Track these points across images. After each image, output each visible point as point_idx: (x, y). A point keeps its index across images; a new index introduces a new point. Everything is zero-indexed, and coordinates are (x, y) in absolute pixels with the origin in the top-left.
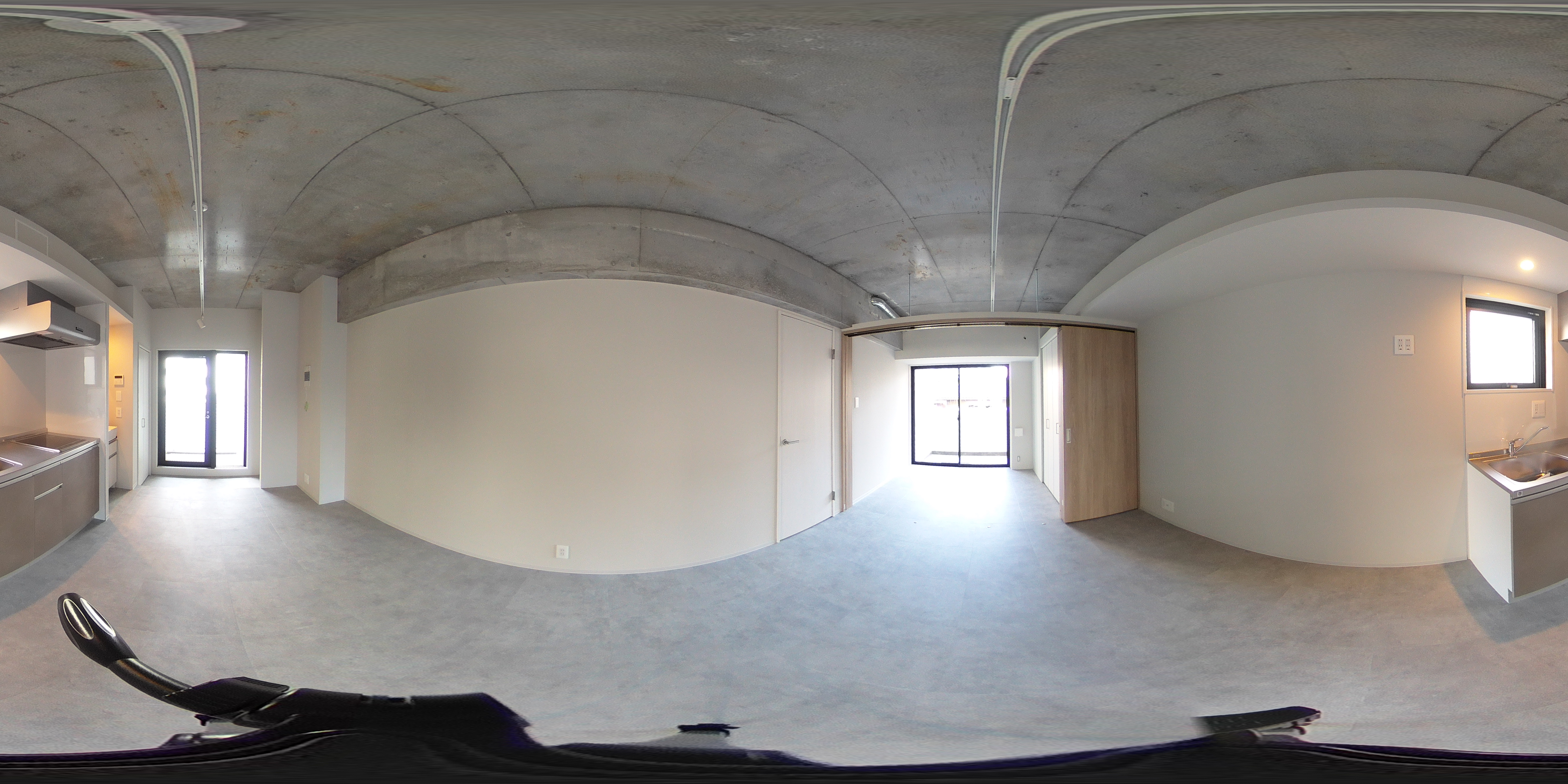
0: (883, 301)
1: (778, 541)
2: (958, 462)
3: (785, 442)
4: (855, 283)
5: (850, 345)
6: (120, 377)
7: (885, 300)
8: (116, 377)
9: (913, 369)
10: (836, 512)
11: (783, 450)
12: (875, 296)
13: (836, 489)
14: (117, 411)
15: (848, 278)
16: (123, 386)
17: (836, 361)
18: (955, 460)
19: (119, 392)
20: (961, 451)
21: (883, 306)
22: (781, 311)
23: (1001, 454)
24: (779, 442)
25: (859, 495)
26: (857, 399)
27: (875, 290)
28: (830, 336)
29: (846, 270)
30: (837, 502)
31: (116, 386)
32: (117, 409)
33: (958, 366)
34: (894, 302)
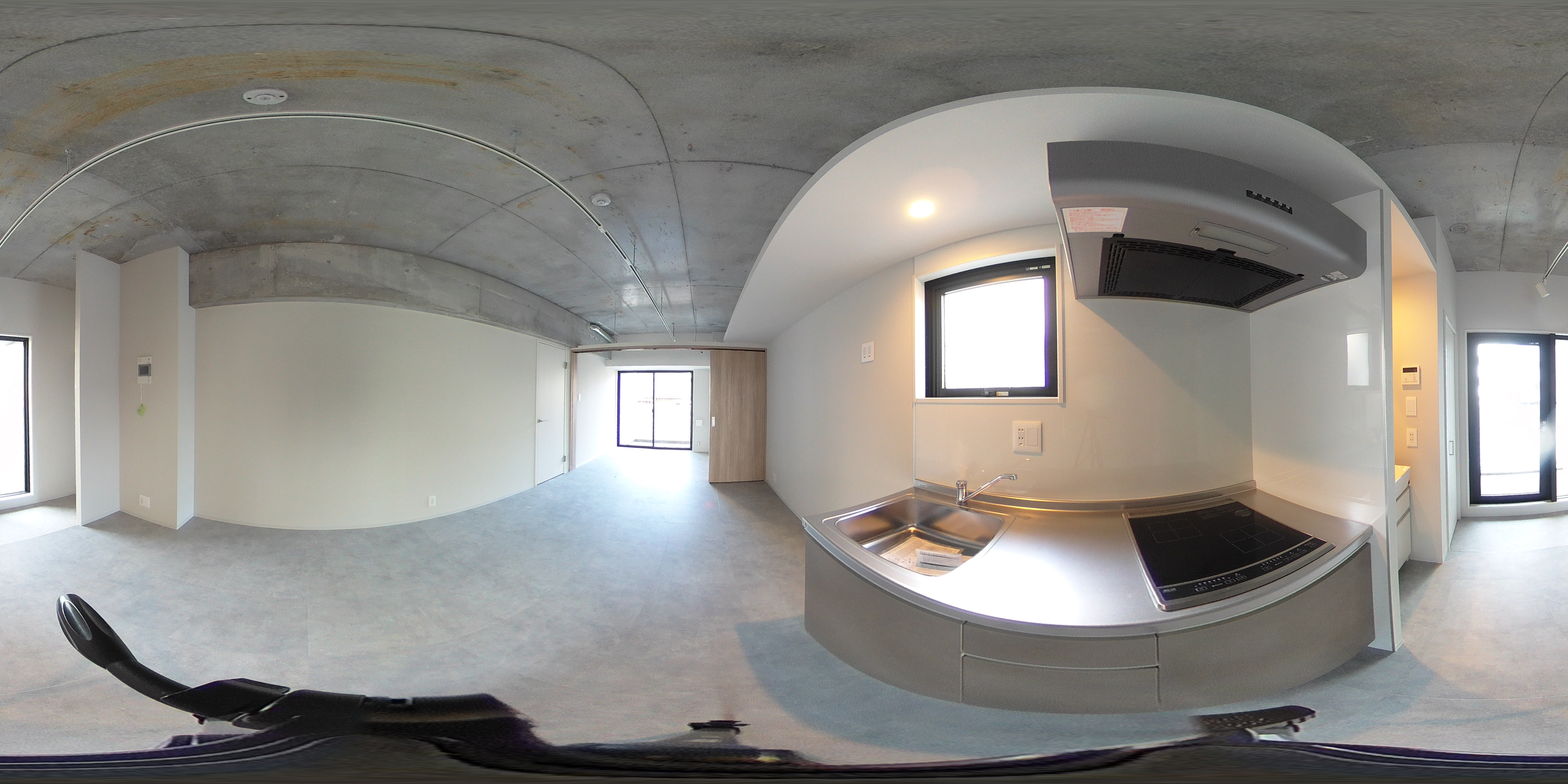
0: (598, 327)
1: (536, 485)
2: (652, 446)
3: (540, 421)
4: (580, 317)
5: (576, 358)
6: (1413, 370)
7: (599, 326)
8: (1406, 370)
9: (619, 373)
10: (566, 471)
11: (538, 425)
12: (592, 324)
13: (566, 455)
14: (1408, 435)
15: (576, 315)
16: (1418, 387)
17: (568, 370)
18: (651, 445)
19: (1410, 399)
20: (655, 439)
21: (598, 330)
22: (539, 340)
23: (685, 443)
24: (537, 421)
25: (581, 462)
26: (580, 395)
27: (593, 320)
28: (562, 354)
29: (575, 311)
30: (566, 463)
31: (1406, 387)
32: (1409, 430)
33: (654, 372)
34: (605, 326)
